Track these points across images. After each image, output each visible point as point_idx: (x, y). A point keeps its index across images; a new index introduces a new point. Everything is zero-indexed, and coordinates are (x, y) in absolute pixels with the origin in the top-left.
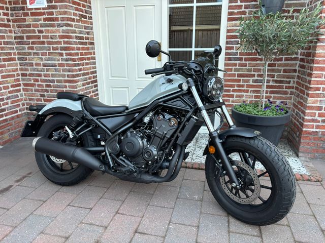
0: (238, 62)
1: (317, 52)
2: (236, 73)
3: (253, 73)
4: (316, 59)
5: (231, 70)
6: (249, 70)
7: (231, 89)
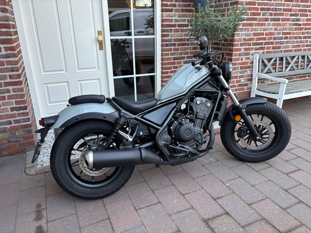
0: (173, 47)
1: (235, 38)
2: (172, 57)
3: (183, 56)
4: (235, 43)
5: (168, 54)
6: (181, 54)
7: (169, 71)
